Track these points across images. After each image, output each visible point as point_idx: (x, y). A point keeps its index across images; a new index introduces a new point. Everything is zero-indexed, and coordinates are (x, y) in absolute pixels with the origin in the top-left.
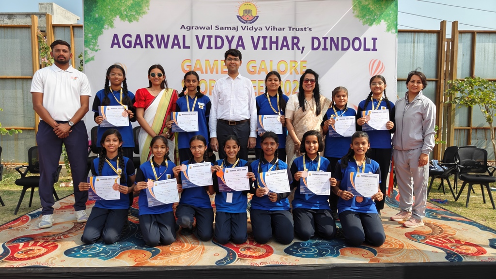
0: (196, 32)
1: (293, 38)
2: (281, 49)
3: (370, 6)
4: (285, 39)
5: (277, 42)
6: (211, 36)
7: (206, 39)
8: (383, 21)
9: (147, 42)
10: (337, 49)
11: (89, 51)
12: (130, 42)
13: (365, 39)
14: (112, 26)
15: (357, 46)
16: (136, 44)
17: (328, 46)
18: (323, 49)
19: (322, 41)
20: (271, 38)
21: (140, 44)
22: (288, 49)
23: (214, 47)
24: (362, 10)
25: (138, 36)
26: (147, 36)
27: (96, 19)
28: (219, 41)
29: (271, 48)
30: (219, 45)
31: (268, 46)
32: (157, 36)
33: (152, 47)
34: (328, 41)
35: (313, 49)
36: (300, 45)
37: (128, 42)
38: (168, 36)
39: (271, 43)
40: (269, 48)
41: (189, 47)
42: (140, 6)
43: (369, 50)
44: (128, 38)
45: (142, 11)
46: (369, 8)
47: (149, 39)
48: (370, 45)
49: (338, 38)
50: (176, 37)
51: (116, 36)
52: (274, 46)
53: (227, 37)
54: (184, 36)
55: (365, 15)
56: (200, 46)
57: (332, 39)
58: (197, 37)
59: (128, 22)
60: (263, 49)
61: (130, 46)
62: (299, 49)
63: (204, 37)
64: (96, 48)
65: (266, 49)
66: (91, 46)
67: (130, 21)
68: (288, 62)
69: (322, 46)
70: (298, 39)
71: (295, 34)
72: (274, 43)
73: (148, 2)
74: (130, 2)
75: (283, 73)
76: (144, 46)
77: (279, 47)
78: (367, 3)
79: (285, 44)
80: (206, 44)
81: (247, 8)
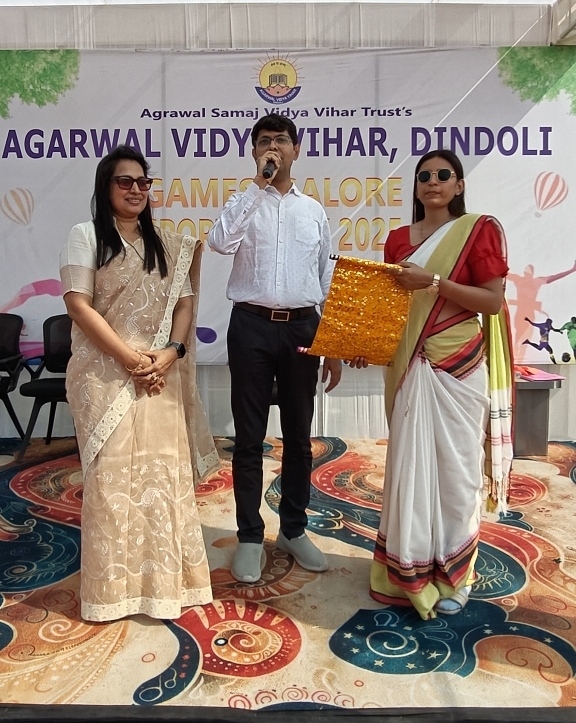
0: (171, 123)
1: (373, 131)
2: (348, 154)
3: (535, 61)
4: (356, 132)
5: (338, 141)
6: (204, 131)
7: (194, 137)
8: (562, 91)
9: (73, 144)
10: (467, 152)
12: (40, 146)
13: (525, 130)
14: (5, 115)
15: (508, 146)
16: (52, 149)
19: (434, 136)
20: (326, 131)
21: (61, 149)
22: (363, 154)
23: (208, 154)
24: (518, 69)
25: (57, 134)
26: (73, 133)
28: (220, 139)
29: (326, 153)
30: (219, 147)
31: (320, 147)
32: (93, 132)
33: (85, 154)
34: (447, 136)
35: (414, 152)
36: (388, 146)
37: (36, 145)
39: (327, 141)
40: (321, 153)
41: (157, 154)
42: (60, 72)
43: (534, 152)
44: (35, 139)
45: (63, 83)
46: (534, 66)
47: (78, 138)
48: (535, 142)
49: (467, 129)
50: (131, 133)
51: (12, 134)
52: (333, 147)
53: (235, 131)
54: (148, 132)
55: (525, 80)
56: (181, 152)
57: (455, 131)
58: (174, 132)
59: (37, 106)
60: (310, 154)
61: (41, 154)
62: (385, 153)
63: (188, 131)
65: (317, 154)
67: (41, 103)
68: (363, 181)
70: (383, 132)
71: (377, 122)
72: (333, 141)
73: (75, 64)
74: (39, 66)
75: (352, 203)
76: (68, 153)
77: (344, 150)
78: (529, 55)
79: (356, 143)
80: (192, 146)
81: (277, 72)
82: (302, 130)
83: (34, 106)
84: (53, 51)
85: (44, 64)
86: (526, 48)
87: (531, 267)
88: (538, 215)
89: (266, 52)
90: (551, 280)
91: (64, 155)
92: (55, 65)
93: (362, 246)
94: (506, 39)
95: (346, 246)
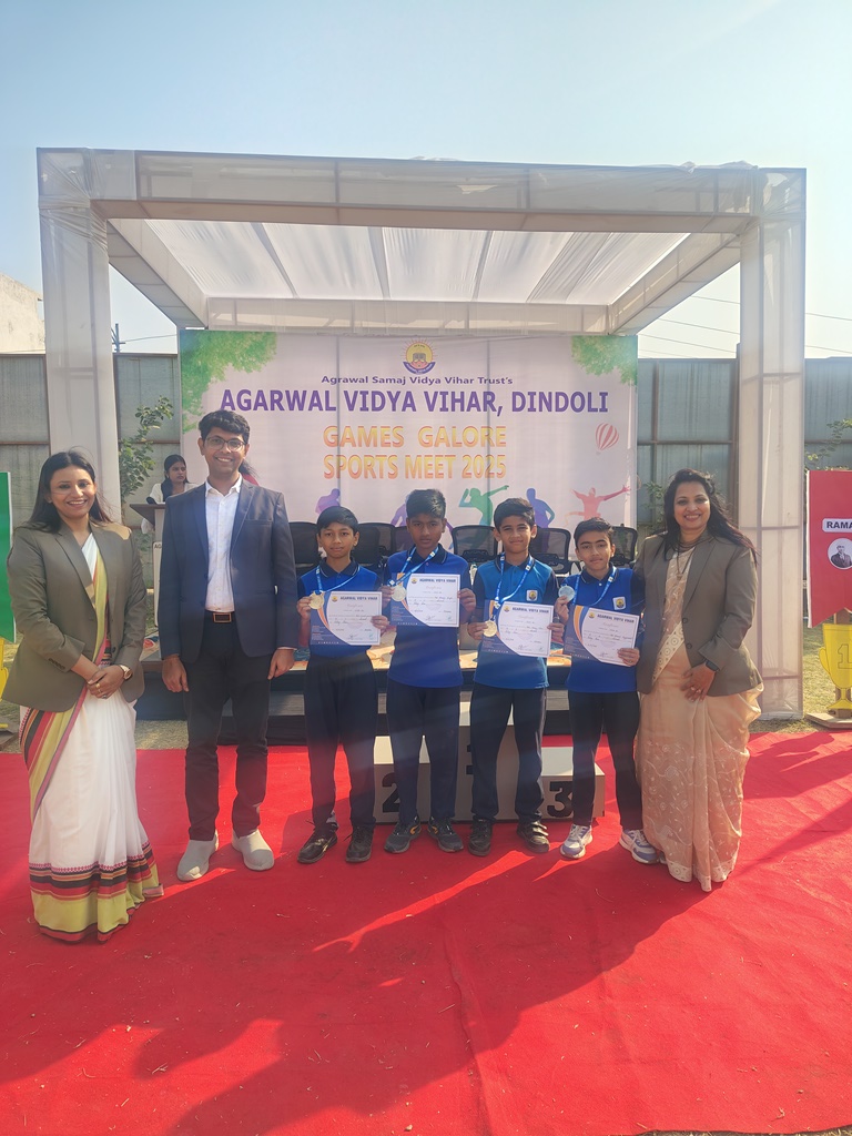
0: (344, 386)
1: (486, 394)
2: (468, 410)
3: (597, 346)
4: (474, 395)
5: (462, 401)
6: (367, 393)
7: (360, 397)
9: (273, 401)
10: (550, 410)
11: (189, 415)
12: (248, 401)
13: (590, 394)
14: (222, 378)
15: (578, 400)
16: (257, 404)
17: (536, 406)
18: (529, 410)
19: (528, 398)
20: (453, 393)
21: (264, 404)
22: (479, 410)
23: (370, 409)
24: (585, 352)
25: (260, 393)
26: (273, 393)
27: (198, 368)
28: (378, 397)
29: (453, 409)
30: (378, 405)
31: (449, 405)
32: (287, 392)
33: (282, 409)
34: (536, 398)
35: (515, 409)
36: (496, 404)
37: (246, 401)
38: (305, 392)
39: (454, 401)
40: (450, 409)
41: (334, 409)
42: (263, 348)
43: (596, 410)
44: (245, 396)
45: (265, 356)
46: (596, 350)
47: (276, 397)
48: (597, 403)
49: (550, 393)
50: (315, 394)
51: (227, 393)
52: (458, 405)
53: (389, 393)
54: (327, 393)
55: (590, 359)
56: (351, 407)
57: (542, 395)
58: (346, 393)
59: (245, 373)
60: (441, 410)
61: (249, 408)
62: (494, 410)
63: (356, 393)
64: (199, 410)
65: (447, 410)
66: (192, 408)
67: (248, 371)
68: (479, 429)
69: (528, 405)
70: (493, 395)
71: (489, 387)
72: (458, 401)
73: (274, 343)
74: (248, 343)
75: (470, 444)
76: (269, 407)
77: (466, 408)
78: (593, 342)
79: (474, 402)
80: (359, 404)
81: (418, 351)
82: (436, 393)
84: (256, 333)
85: (250, 342)
86: (591, 337)
87: (594, 489)
88: (598, 453)
89: (411, 337)
90: (607, 498)
91: (266, 409)
92: (259, 343)
93: (478, 475)
94: (578, 329)
95: (467, 475)
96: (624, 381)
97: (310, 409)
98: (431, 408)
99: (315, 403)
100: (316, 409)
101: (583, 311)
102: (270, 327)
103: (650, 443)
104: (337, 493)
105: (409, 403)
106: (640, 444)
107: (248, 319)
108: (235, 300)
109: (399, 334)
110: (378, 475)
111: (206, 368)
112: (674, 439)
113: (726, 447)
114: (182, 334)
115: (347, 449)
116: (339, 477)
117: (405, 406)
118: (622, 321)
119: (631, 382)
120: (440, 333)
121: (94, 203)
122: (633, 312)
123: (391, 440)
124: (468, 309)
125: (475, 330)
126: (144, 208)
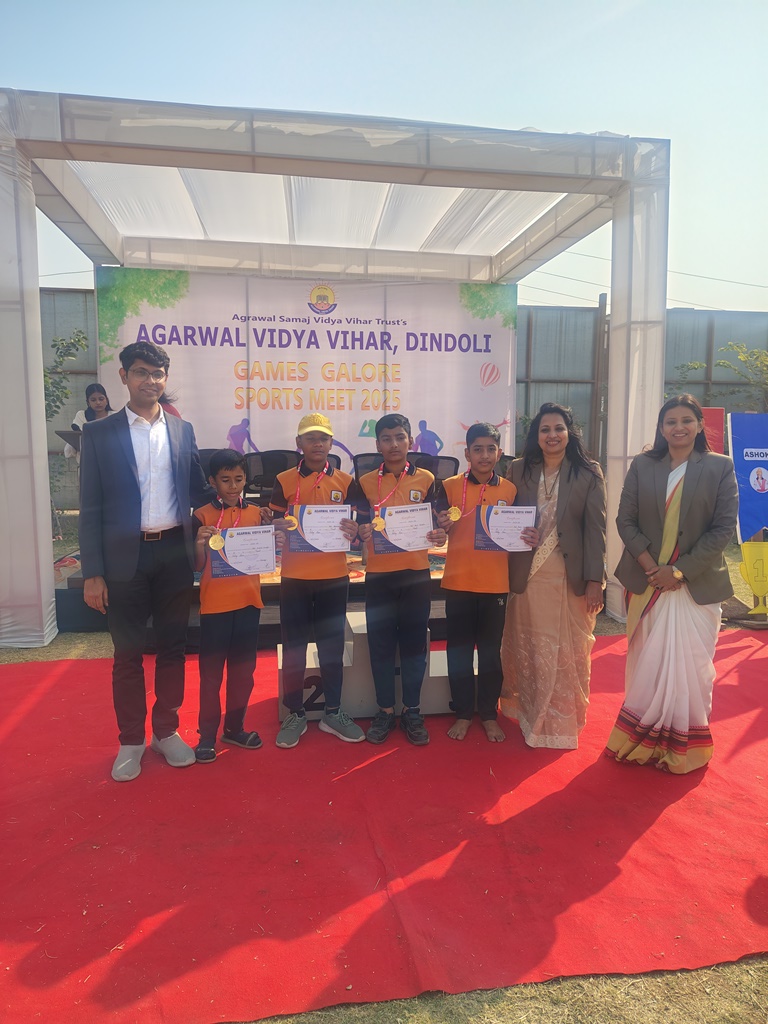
0: (254, 324)
1: (383, 334)
2: (367, 348)
3: (481, 293)
4: (372, 334)
5: (361, 340)
6: (274, 330)
7: (268, 334)
8: (498, 312)
9: (186, 336)
10: (440, 350)
11: (106, 348)
12: (162, 336)
13: (475, 336)
14: (137, 314)
15: (465, 341)
16: (171, 339)
17: (428, 345)
18: (421, 349)
19: (420, 339)
20: (353, 333)
21: (178, 339)
22: (376, 348)
23: (277, 345)
24: (471, 298)
25: (174, 329)
26: (186, 328)
27: (114, 303)
28: (284, 335)
29: (353, 348)
30: (285, 342)
31: (349, 344)
32: (200, 328)
33: (195, 344)
34: (428, 339)
35: (408, 348)
36: (392, 344)
37: (160, 335)
38: (216, 329)
39: (354, 340)
40: (350, 347)
41: (244, 345)
42: (176, 286)
43: (480, 351)
44: (159, 331)
45: (178, 294)
46: (481, 296)
47: (190, 332)
48: (481, 344)
49: (440, 335)
50: (226, 330)
51: (143, 328)
52: (357, 344)
53: (295, 331)
54: (237, 329)
55: (475, 305)
56: (260, 344)
57: (433, 336)
58: (255, 330)
59: (160, 309)
60: (342, 348)
61: (164, 342)
62: (390, 349)
63: (264, 330)
64: (116, 343)
65: (348, 348)
66: (109, 341)
67: (163, 307)
68: (377, 366)
69: (420, 345)
70: (389, 335)
71: (385, 328)
72: (357, 340)
73: (187, 281)
74: (161, 281)
75: (369, 379)
76: (183, 342)
77: (365, 346)
78: (478, 289)
79: (372, 341)
80: (267, 340)
81: (322, 293)
82: (338, 332)
83: (158, 308)
84: (170, 271)
85: (164, 280)
86: (476, 284)
89: (315, 280)
91: (180, 343)
92: (172, 281)
93: (376, 408)
94: (465, 277)
95: (365, 407)
96: (505, 325)
97: (222, 345)
98: (333, 346)
99: (227, 338)
100: (227, 344)
101: (470, 261)
102: (183, 266)
103: (525, 381)
104: (246, 422)
105: (313, 341)
106: (518, 382)
107: (161, 258)
108: (149, 240)
109: (304, 277)
110: (284, 406)
111: (122, 303)
112: (545, 378)
113: (589, 386)
114: (98, 271)
115: (256, 383)
116: (248, 407)
117: (310, 343)
118: (503, 272)
119: (512, 326)
120: (342, 277)
121: (19, 142)
122: (513, 264)
123: (297, 374)
124: (367, 255)
125: (374, 275)
126: (68, 149)
